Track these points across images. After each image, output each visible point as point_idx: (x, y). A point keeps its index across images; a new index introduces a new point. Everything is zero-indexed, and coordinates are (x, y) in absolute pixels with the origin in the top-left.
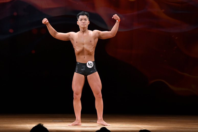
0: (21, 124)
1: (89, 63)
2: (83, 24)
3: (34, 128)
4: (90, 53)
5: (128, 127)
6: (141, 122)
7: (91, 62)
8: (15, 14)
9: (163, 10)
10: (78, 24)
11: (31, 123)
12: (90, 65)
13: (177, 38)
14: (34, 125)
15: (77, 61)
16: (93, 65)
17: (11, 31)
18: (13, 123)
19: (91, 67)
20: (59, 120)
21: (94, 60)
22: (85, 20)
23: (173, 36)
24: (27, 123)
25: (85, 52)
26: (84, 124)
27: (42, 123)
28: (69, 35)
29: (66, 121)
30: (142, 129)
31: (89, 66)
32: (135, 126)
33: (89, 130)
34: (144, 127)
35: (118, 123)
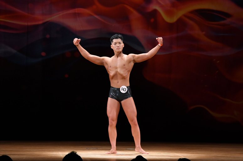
0: (53, 151)
1: (122, 88)
2: (117, 48)
3: (67, 156)
4: (124, 76)
5: (166, 156)
6: (179, 150)
7: (125, 87)
8: (48, 36)
9: (204, 33)
10: (112, 48)
11: (64, 151)
12: (124, 90)
13: (218, 62)
14: (67, 153)
15: (112, 85)
16: (127, 90)
17: (43, 54)
18: (44, 151)
19: (124, 92)
20: (93, 148)
21: (129, 85)
22: (120, 43)
23: (214, 60)
24: (59, 151)
25: (119, 76)
26: (119, 152)
27: (75, 151)
28: (103, 59)
29: (100, 148)
30: (182, 158)
31: (122, 92)
32: (173, 155)
33: (125, 159)
34: (183, 156)
35: (156, 151)
